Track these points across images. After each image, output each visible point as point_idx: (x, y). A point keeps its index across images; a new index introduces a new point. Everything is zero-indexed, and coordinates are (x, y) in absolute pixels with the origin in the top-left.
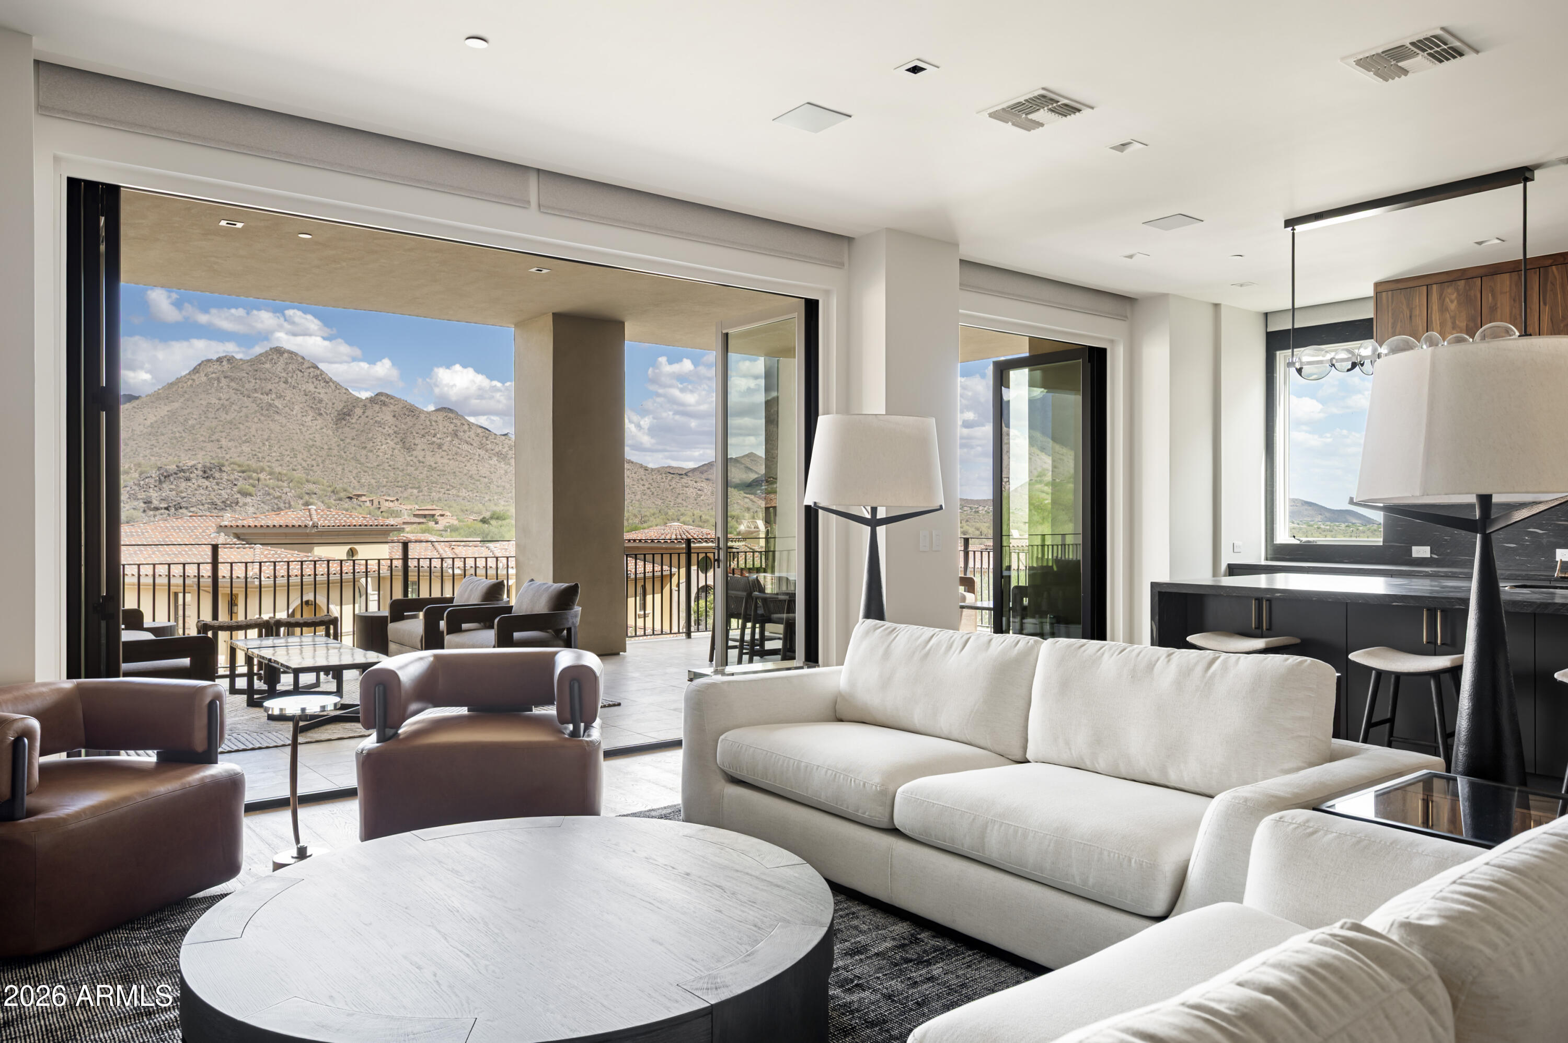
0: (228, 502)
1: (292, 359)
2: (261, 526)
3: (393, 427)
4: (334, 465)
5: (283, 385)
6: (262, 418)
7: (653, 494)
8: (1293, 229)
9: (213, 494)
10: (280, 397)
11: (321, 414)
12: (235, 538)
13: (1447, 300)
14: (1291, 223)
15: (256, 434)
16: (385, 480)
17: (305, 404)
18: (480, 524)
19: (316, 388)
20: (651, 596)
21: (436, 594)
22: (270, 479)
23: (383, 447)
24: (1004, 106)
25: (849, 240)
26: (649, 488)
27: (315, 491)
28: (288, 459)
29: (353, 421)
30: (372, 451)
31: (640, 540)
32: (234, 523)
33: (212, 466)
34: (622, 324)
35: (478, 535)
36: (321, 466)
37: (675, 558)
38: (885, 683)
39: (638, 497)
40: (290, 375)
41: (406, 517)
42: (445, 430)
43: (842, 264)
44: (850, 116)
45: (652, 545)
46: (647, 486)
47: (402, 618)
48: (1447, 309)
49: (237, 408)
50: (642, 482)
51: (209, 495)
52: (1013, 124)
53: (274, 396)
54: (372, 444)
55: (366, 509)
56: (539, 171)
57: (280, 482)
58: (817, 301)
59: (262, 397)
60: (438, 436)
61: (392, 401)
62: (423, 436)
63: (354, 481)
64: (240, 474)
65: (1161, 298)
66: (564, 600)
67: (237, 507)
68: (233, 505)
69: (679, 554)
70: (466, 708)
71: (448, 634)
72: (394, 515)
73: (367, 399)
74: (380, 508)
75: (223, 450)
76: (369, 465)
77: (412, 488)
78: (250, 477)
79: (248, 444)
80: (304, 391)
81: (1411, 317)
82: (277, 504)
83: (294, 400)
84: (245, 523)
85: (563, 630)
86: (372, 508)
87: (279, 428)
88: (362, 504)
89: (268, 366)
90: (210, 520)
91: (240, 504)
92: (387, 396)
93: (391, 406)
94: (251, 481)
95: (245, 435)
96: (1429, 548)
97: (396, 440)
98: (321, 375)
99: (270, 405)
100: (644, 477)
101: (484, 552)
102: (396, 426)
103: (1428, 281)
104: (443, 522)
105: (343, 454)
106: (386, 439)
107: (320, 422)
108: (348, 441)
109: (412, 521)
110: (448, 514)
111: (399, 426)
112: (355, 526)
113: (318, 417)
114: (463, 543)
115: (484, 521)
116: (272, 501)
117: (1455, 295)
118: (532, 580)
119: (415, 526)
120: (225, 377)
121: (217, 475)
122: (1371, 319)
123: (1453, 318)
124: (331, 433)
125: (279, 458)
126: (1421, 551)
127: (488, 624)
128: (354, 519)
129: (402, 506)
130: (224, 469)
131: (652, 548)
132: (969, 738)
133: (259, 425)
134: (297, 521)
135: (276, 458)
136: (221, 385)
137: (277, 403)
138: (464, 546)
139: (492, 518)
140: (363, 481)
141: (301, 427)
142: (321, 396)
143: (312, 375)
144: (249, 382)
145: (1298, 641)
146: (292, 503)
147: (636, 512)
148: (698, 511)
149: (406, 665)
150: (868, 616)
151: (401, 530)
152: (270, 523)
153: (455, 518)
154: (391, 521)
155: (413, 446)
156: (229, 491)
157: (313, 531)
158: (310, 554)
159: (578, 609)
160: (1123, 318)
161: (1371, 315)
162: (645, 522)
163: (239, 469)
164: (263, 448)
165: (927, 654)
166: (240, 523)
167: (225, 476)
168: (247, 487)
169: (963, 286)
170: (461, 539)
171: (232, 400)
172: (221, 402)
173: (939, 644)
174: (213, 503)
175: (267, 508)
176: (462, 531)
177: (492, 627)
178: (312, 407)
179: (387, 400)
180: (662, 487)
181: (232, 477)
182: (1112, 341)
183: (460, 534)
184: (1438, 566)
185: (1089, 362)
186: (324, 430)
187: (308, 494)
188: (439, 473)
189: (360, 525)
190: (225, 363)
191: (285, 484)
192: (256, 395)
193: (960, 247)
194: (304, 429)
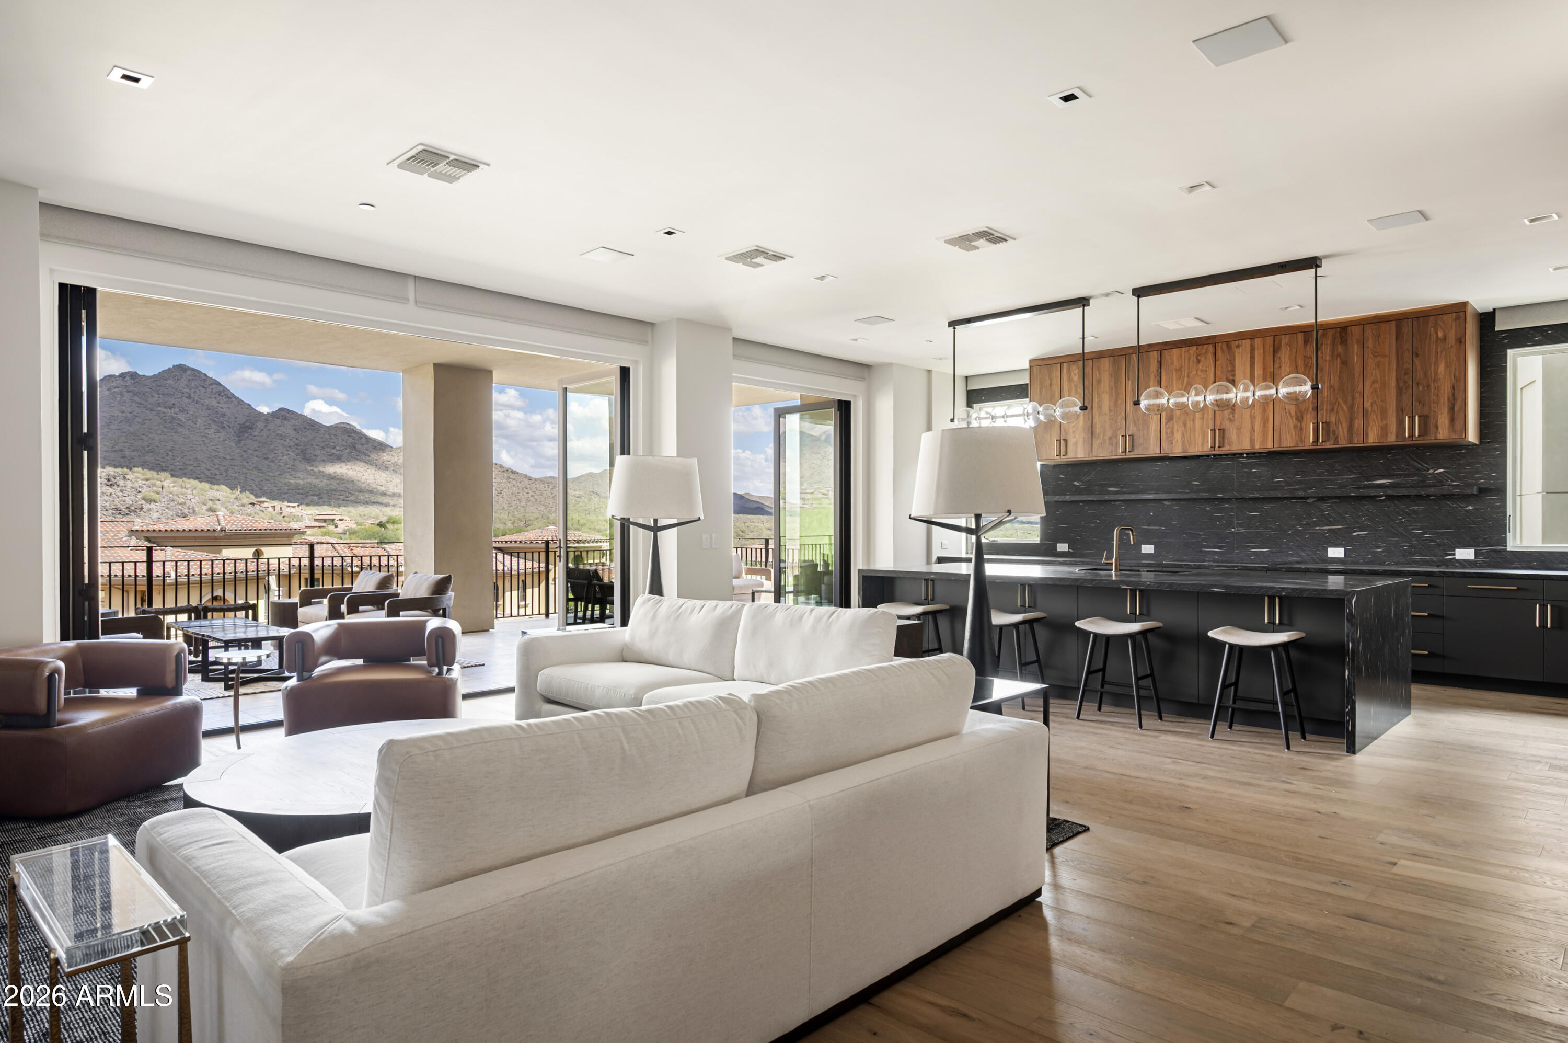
0: (133, 508)
1: (195, 376)
2: (172, 530)
3: (295, 440)
4: (237, 475)
5: (187, 400)
6: (165, 430)
7: (536, 501)
8: (954, 328)
9: (117, 500)
10: (183, 411)
11: (224, 427)
12: (146, 541)
13: (1072, 374)
14: (953, 324)
15: (159, 445)
16: (286, 487)
17: (207, 418)
18: (378, 528)
19: (218, 403)
20: (531, 590)
21: (338, 585)
22: (174, 487)
23: (284, 458)
24: (735, 254)
25: (652, 325)
26: (532, 496)
27: (218, 498)
28: (191, 468)
29: (255, 434)
30: (273, 462)
31: (521, 542)
32: (145, 528)
33: (116, 474)
34: (491, 372)
35: (376, 538)
36: (224, 474)
37: (536, 556)
38: (653, 634)
39: (523, 504)
40: (193, 390)
41: (307, 521)
42: (344, 443)
43: (647, 342)
44: (633, 255)
45: (532, 545)
46: (531, 493)
47: (310, 604)
48: (1072, 381)
49: (139, 420)
50: (526, 490)
51: (113, 501)
52: (743, 264)
53: (177, 410)
54: (274, 455)
55: (269, 514)
56: (415, 277)
57: (184, 490)
58: (629, 368)
59: (165, 410)
60: (337, 448)
61: (293, 416)
62: (323, 448)
63: (257, 489)
64: (144, 482)
65: (888, 365)
66: (441, 587)
67: (142, 512)
68: (138, 511)
69: (539, 552)
70: (362, 660)
71: (347, 614)
72: (295, 520)
73: (268, 414)
74: (281, 513)
75: (126, 459)
76: (270, 474)
77: (312, 495)
78: (154, 485)
79: (151, 454)
80: (207, 405)
81: (1051, 385)
82: (181, 510)
83: (197, 414)
84: (156, 528)
85: (440, 609)
86: (274, 513)
87: (182, 439)
88: (264, 509)
89: (171, 382)
90: (120, 524)
91: (145, 510)
92: (288, 411)
93: (292, 421)
94: (155, 488)
95: (148, 446)
96: (1065, 543)
97: (297, 451)
98: (224, 391)
99: (173, 418)
100: (528, 486)
101: (380, 551)
102: (297, 439)
103: (1061, 361)
104: (342, 526)
105: (245, 464)
106: (288, 451)
107: (223, 435)
108: (250, 452)
109: (313, 525)
110: (347, 518)
111: (300, 439)
112: (260, 530)
113: (221, 430)
114: (361, 545)
115: (381, 525)
116: (177, 507)
117: (1077, 370)
118: (416, 573)
119: (315, 529)
120: (128, 392)
121: (121, 483)
122: (1027, 384)
123: (1076, 386)
124: (234, 445)
125: (182, 467)
126: (1063, 547)
127: (380, 607)
128: (259, 524)
129: (303, 511)
130: (127, 477)
131: (531, 548)
132: (701, 668)
133: (162, 437)
134: (205, 526)
135: (179, 467)
136: (124, 399)
137: (181, 417)
138: (362, 547)
139: (388, 522)
140: (266, 488)
141: (204, 439)
142: (224, 410)
143: (214, 391)
144: (152, 396)
145: (947, 607)
146: (196, 509)
147: (521, 516)
148: (577, 516)
149: (318, 630)
150: (651, 592)
151: (303, 533)
152: (180, 528)
153: (353, 522)
154: (294, 525)
155: (313, 458)
156: (133, 498)
157: (221, 535)
158: (218, 555)
159: (451, 593)
160: (862, 379)
161: (1027, 381)
162: (529, 525)
163: (143, 477)
164: (166, 458)
165: (678, 616)
166: (151, 528)
167: (129, 484)
168: (152, 494)
169: (735, 356)
170: (360, 541)
171: (134, 413)
172: (124, 415)
173: (686, 609)
174: (117, 509)
175: (171, 513)
176: (360, 534)
177: (383, 609)
178: (214, 421)
179: (288, 415)
180: (544, 495)
181: (136, 485)
182: (855, 396)
183: (358, 537)
184: (1072, 557)
185: (838, 410)
186: (227, 442)
187: (211, 500)
188: (338, 482)
189: (266, 529)
190: (128, 378)
191: (189, 492)
192: (159, 409)
193: (733, 331)
194: (207, 441)
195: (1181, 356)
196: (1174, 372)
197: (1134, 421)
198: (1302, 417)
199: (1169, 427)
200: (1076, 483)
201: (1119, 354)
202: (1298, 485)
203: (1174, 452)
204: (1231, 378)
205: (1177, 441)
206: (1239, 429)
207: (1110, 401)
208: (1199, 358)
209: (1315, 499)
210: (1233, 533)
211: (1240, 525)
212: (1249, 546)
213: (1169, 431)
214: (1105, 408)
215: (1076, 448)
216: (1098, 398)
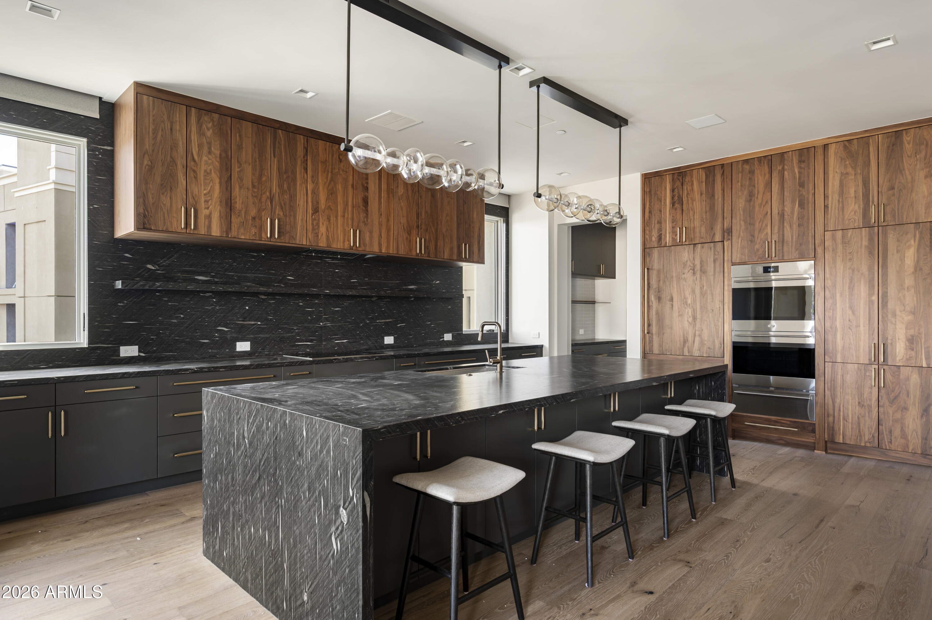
13: (204, 126)
48: (204, 134)
81: (171, 129)
96: (137, 347)
103: (188, 103)
117: (211, 124)
123: (209, 144)
126: (129, 351)
195: (326, 150)
196: (320, 164)
197: (281, 206)
198: (411, 232)
199: (315, 219)
200: (149, 266)
201: (264, 124)
202: (366, 286)
203: (319, 245)
204: (366, 185)
205: (322, 234)
206: (371, 232)
207: (253, 174)
208: (341, 157)
209: (376, 298)
210: (321, 327)
211: (327, 320)
212: (333, 339)
213: (315, 223)
214: (248, 182)
215: (210, 222)
216: (239, 167)
